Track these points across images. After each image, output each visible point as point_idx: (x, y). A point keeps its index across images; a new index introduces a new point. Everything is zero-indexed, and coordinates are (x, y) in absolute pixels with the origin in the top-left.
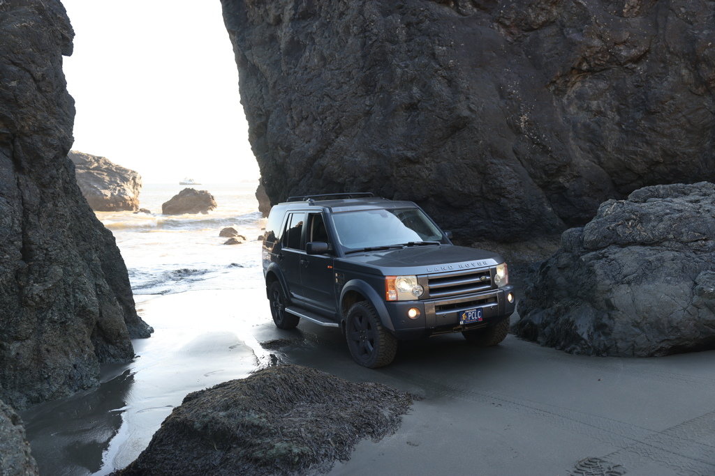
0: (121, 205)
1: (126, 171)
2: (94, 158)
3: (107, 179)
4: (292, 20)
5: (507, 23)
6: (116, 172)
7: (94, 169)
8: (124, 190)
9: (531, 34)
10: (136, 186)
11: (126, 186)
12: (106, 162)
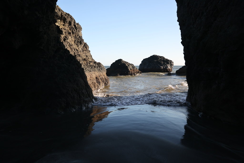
0: (165, 70)
2: (160, 56)
3: (163, 63)
6: (166, 61)
7: (159, 60)
10: (171, 65)
11: (168, 65)
12: (163, 58)
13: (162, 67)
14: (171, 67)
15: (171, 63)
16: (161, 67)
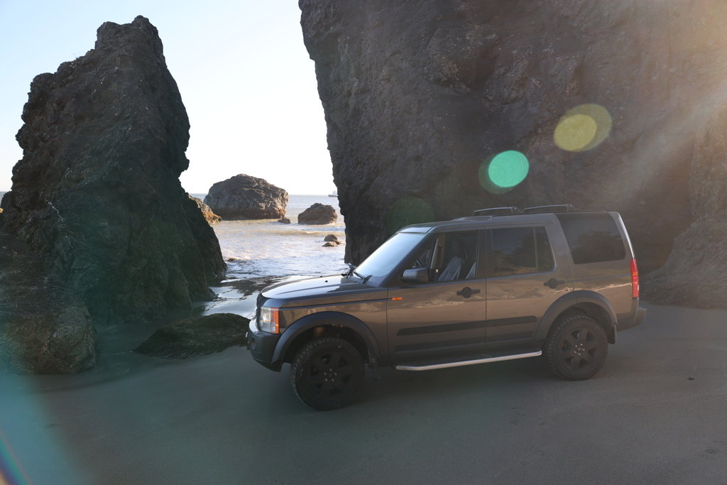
0: (272, 214)
1: (277, 189)
2: (256, 179)
3: (263, 194)
4: (356, 94)
5: (491, 98)
6: (270, 190)
7: (255, 188)
8: (275, 203)
9: (507, 106)
10: (284, 200)
11: (276, 201)
12: (264, 182)
13: (263, 205)
14: (282, 205)
15: (283, 195)
16: (260, 204)
